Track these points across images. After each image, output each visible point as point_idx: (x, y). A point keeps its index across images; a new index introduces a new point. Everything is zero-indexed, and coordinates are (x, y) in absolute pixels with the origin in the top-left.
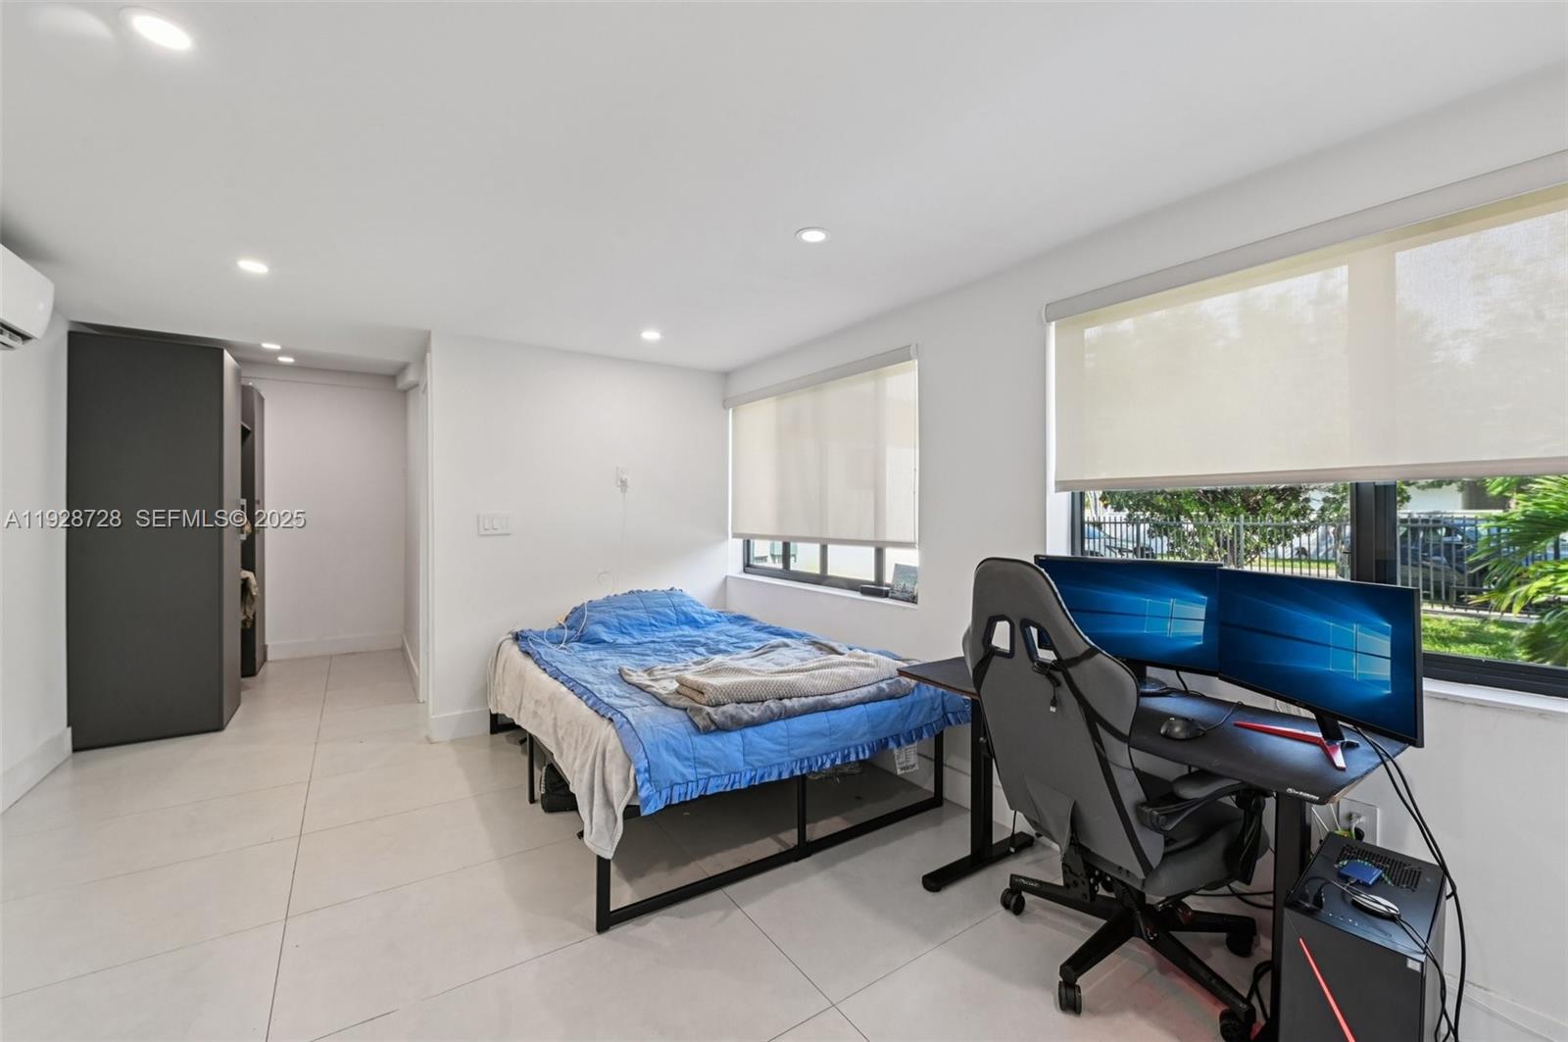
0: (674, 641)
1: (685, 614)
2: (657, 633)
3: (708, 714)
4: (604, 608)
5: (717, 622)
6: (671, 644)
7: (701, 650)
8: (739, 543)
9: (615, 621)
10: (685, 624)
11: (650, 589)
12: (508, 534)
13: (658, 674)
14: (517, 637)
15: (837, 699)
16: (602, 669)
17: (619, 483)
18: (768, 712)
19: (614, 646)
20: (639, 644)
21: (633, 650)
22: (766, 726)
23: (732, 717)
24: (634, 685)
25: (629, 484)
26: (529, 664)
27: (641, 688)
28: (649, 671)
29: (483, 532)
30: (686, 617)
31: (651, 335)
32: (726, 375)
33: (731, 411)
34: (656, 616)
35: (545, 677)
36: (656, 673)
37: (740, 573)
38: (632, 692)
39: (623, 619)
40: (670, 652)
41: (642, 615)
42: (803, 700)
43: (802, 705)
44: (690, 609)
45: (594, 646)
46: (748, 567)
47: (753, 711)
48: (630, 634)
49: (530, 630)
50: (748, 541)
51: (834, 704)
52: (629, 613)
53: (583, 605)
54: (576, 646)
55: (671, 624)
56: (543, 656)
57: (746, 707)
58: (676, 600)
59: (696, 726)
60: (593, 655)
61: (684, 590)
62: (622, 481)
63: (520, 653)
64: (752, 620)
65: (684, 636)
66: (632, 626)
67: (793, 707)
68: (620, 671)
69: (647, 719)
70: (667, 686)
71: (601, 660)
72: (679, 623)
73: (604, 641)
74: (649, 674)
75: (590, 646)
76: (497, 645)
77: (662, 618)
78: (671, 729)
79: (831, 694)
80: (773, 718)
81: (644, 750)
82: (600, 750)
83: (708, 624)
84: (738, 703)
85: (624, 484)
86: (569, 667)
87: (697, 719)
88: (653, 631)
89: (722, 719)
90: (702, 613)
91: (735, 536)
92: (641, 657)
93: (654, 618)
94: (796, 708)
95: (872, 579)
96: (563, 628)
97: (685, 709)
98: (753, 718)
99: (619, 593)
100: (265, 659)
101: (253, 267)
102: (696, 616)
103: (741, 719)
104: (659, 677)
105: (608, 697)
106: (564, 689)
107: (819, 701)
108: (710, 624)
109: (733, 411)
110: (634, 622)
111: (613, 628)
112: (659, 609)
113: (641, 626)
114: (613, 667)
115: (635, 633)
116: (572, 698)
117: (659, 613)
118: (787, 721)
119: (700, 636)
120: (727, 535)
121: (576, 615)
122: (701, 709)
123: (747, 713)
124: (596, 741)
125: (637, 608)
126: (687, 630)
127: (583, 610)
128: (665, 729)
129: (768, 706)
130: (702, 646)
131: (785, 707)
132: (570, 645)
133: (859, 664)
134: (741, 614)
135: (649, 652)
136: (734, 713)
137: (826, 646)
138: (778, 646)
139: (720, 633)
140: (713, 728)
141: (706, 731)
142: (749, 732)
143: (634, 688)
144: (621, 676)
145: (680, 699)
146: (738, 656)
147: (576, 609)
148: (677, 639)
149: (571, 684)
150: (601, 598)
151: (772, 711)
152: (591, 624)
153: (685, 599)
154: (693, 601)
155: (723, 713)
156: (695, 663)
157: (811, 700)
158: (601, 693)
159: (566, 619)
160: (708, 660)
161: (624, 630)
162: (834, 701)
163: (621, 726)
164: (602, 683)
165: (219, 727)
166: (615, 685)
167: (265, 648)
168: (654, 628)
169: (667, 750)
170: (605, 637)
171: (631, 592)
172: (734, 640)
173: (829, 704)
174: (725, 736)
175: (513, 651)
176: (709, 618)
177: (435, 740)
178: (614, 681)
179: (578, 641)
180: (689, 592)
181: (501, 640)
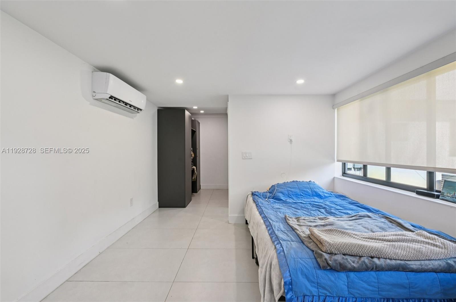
0: (310, 204)
1: (316, 192)
2: (303, 199)
3: (326, 259)
4: (282, 187)
5: (330, 197)
6: (309, 205)
7: (323, 210)
8: (340, 164)
9: (287, 193)
10: (315, 196)
11: (301, 181)
12: (251, 159)
13: (302, 222)
14: (253, 194)
15: (414, 265)
16: (279, 213)
17: (289, 141)
18: (364, 265)
19: (285, 202)
20: (295, 203)
21: (293, 206)
22: (362, 273)
23: (341, 264)
24: (290, 226)
25: (293, 141)
26: (254, 206)
27: (293, 229)
28: (298, 219)
29: (244, 158)
30: (316, 194)
31: (300, 82)
32: (334, 96)
33: (336, 110)
34: (303, 192)
35: (257, 213)
36: (301, 221)
37: (341, 176)
38: (288, 230)
39: (289, 192)
40: (308, 209)
41: (298, 191)
42: (388, 261)
43: (387, 265)
44: (318, 190)
45: (278, 201)
46: (344, 174)
47: (354, 262)
48: (292, 198)
49: (258, 192)
50: (345, 164)
51: (412, 268)
52: (292, 190)
53: (275, 185)
54: (272, 200)
55: (309, 196)
56: (259, 203)
57: (349, 258)
58: (312, 186)
59: (319, 265)
60: (277, 206)
61: (315, 182)
62: (290, 140)
63: (252, 200)
64: (347, 198)
65: (316, 202)
66: (293, 195)
67: (381, 265)
68: (285, 216)
69: (292, 252)
70: (304, 231)
71: (279, 209)
72: (313, 196)
73: (282, 200)
74: (298, 221)
75: (277, 201)
76: (247, 195)
77: (306, 193)
78: (305, 263)
79: (408, 260)
80: (367, 269)
81: (289, 271)
82: (269, 262)
83: (326, 197)
84: (344, 255)
85: (291, 141)
86: (266, 210)
87: (319, 260)
88: (301, 197)
89: (334, 264)
90: (323, 192)
91: (338, 161)
92: (296, 210)
93: (303, 193)
94: (383, 266)
95: (425, 187)
96: (267, 192)
97: (313, 251)
98: (354, 267)
99: (289, 181)
100: (200, 189)
101: (179, 81)
102: (320, 193)
103: (346, 267)
104: (301, 224)
105: (278, 230)
106: (262, 221)
107: (400, 264)
108: (327, 197)
109: (337, 109)
110: (294, 193)
111: (286, 195)
112: (305, 189)
113: (297, 195)
114: (283, 213)
115: (294, 198)
116: (264, 226)
117: (304, 191)
118: (377, 272)
119: (322, 203)
120: (335, 161)
121: (273, 188)
122: (321, 255)
123: (350, 263)
124: (269, 255)
125: (296, 188)
126: (317, 199)
127: (275, 187)
128: (301, 262)
129: (364, 262)
130: (323, 208)
131: (376, 264)
132: (269, 200)
133: (428, 243)
134: (342, 194)
135: (299, 208)
136: (342, 262)
137: (395, 221)
138: (364, 217)
139: (332, 202)
140: (329, 268)
141: (324, 268)
142: (352, 275)
143: (290, 227)
144: (285, 220)
145: (310, 243)
146: (342, 219)
147: (273, 186)
148: (312, 203)
149: (265, 219)
150: (282, 183)
151: (366, 265)
152: (278, 193)
153: (315, 186)
154: (319, 187)
155: (335, 260)
156: (320, 219)
157: (393, 262)
158: (275, 228)
159: (269, 189)
160: (325, 218)
161: (290, 196)
162: (412, 266)
163: (280, 253)
164: (277, 222)
165: (185, 207)
166: (282, 223)
167: (200, 186)
168: (302, 197)
169: (302, 274)
170: (282, 198)
171: (293, 181)
172: (339, 207)
173: (408, 268)
174: (336, 274)
175: (250, 199)
176: (326, 195)
177: (230, 222)
178: (283, 221)
179: (273, 198)
180: (317, 183)
181: (248, 194)
